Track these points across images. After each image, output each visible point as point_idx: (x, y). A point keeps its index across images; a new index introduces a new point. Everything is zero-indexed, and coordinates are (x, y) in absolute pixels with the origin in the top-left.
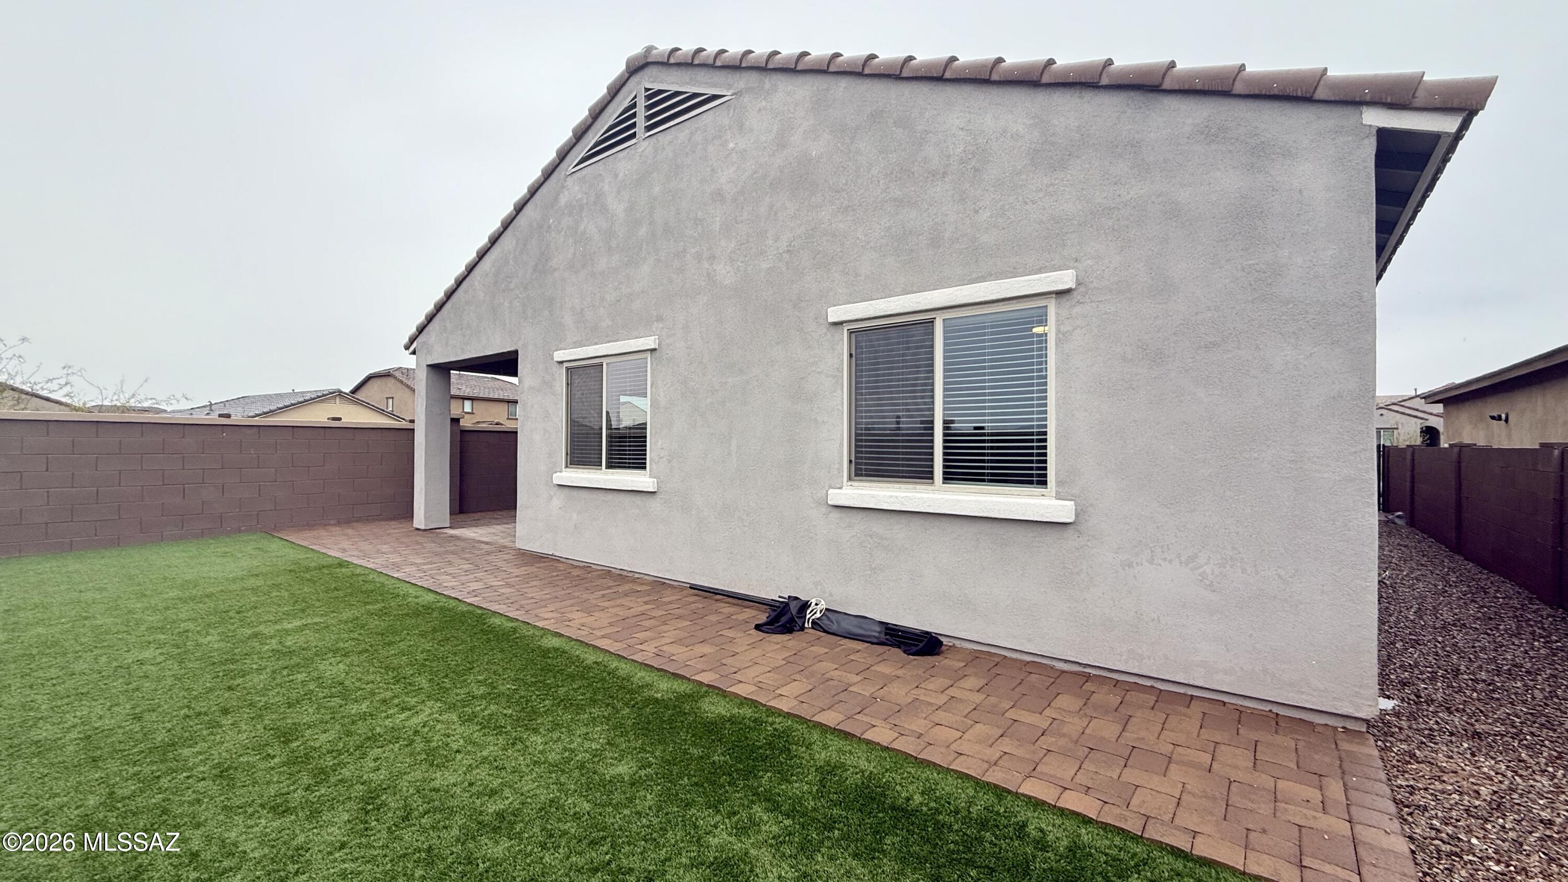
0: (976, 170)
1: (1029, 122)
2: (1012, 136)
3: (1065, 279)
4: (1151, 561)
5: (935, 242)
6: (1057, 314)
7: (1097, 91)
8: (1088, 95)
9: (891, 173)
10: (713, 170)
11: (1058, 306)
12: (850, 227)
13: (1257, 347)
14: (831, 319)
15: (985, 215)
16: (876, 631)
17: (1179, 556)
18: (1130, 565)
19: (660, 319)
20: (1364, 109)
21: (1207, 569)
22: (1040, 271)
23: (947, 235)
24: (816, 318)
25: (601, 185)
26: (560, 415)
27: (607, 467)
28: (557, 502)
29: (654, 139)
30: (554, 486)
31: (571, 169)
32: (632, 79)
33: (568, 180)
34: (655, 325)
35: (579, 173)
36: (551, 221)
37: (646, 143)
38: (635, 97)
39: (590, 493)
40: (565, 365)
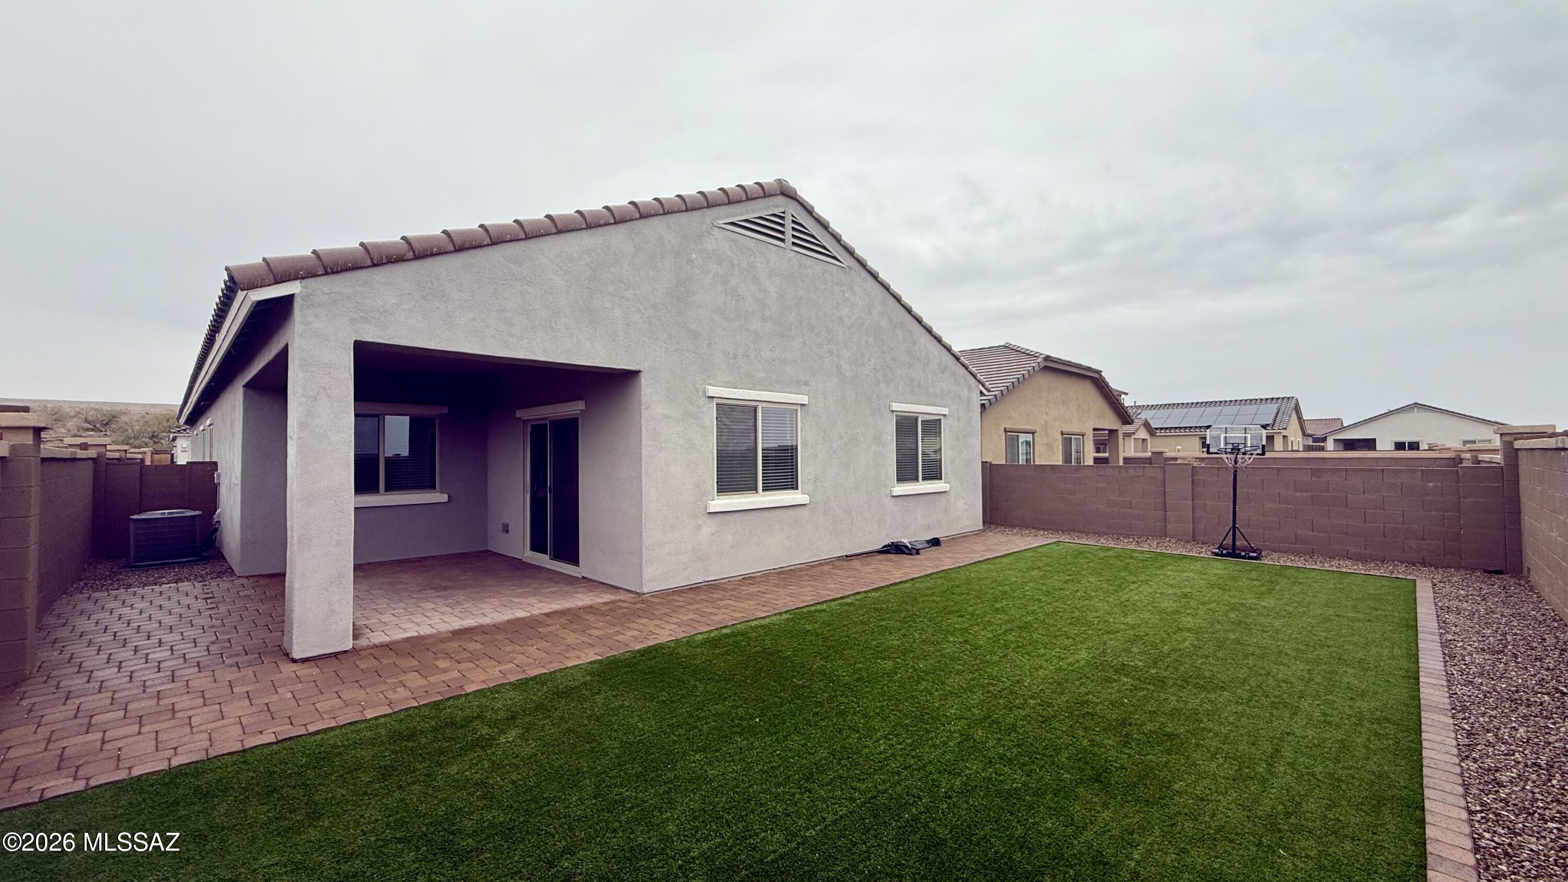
0: (927, 363)
2: (935, 356)
3: (947, 411)
6: (943, 422)
9: (907, 351)
10: (837, 303)
11: (944, 419)
13: (968, 436)
14: (891, 408)
15: (930, 381)
18: (956, 502)
19: (809, 384)
24: (885, 406)
25: (752, 258)
26: (711, 446)
27: (763, 490)
28: (708, 527)
29: (798, 255)
30: (704, 515)
31: (720, 222)
32: (780, 197)
33: (716, 231)
34: (803, 388)
35: (729, 233)
36: (694, 256)
37: (793, 254)
38: (784, 213)
39: (747, 514)
40: (715, 401)
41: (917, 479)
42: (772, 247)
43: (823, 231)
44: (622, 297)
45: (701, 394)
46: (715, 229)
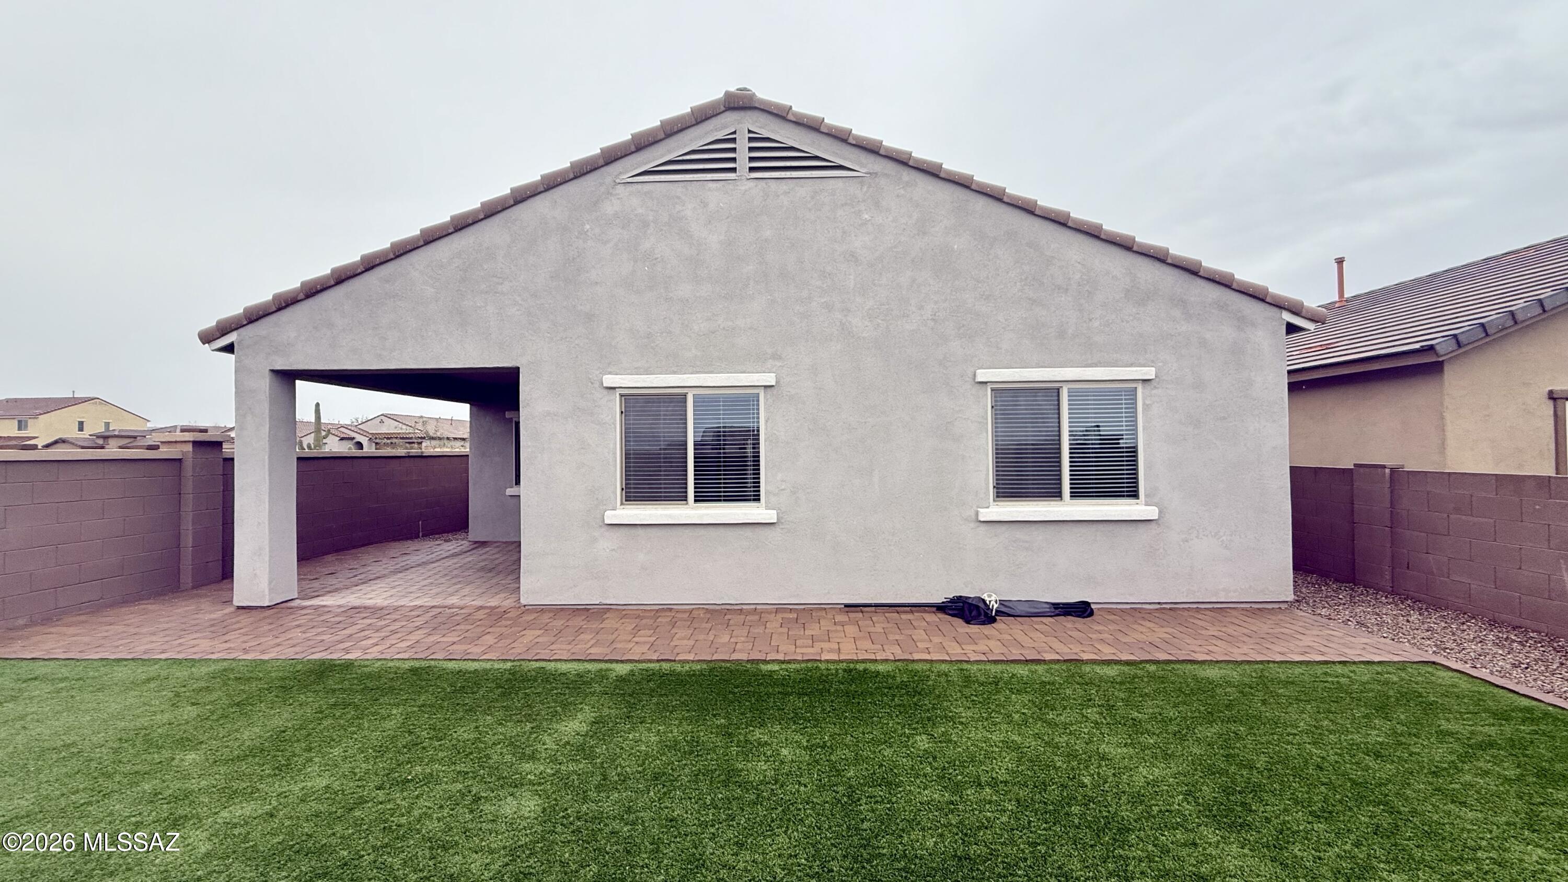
0: (1089, 292)
1: (1124, 271)
2: (1113, 277)
3: (1149, 372)
4: (1197, 537)
5: (1061, 334)
6: (1143, 393)
7: (1162, 264)
8: (1158, 265)
9: (1026, 279)
10: (844, 232)
11: (1144, 388)
12: (992, 311)
13: (1243, 421)
14: (979, 379)
15: (1096, 324)
16: (1046, 609)
17: (1211, 532)
18: (1187, 541)
19: (776, 357)
20: (1284, 311)
21: (1224, 538)
22: (1131, 365)
23: (1070, 331)
24: (962, 376)
25: (678, 208)
26: (612, 446)
27: (696, 501)
28: (607, 544)
29: (763, 183)
30: (601, 526)
31: (625, 177)
32: (728, 114)
33: (620, 189)
34: (770, 363)
35: (639, 186)
36: (588, 227)
37: (752, 184)
38: (734, 133)
39: (668, 529)
40: (619, 392)
41: (1058, 495)
42: (711, 185)
43: (813, 136)
44: (496, 292)
45: (597, 385)
46: (619, 186)
